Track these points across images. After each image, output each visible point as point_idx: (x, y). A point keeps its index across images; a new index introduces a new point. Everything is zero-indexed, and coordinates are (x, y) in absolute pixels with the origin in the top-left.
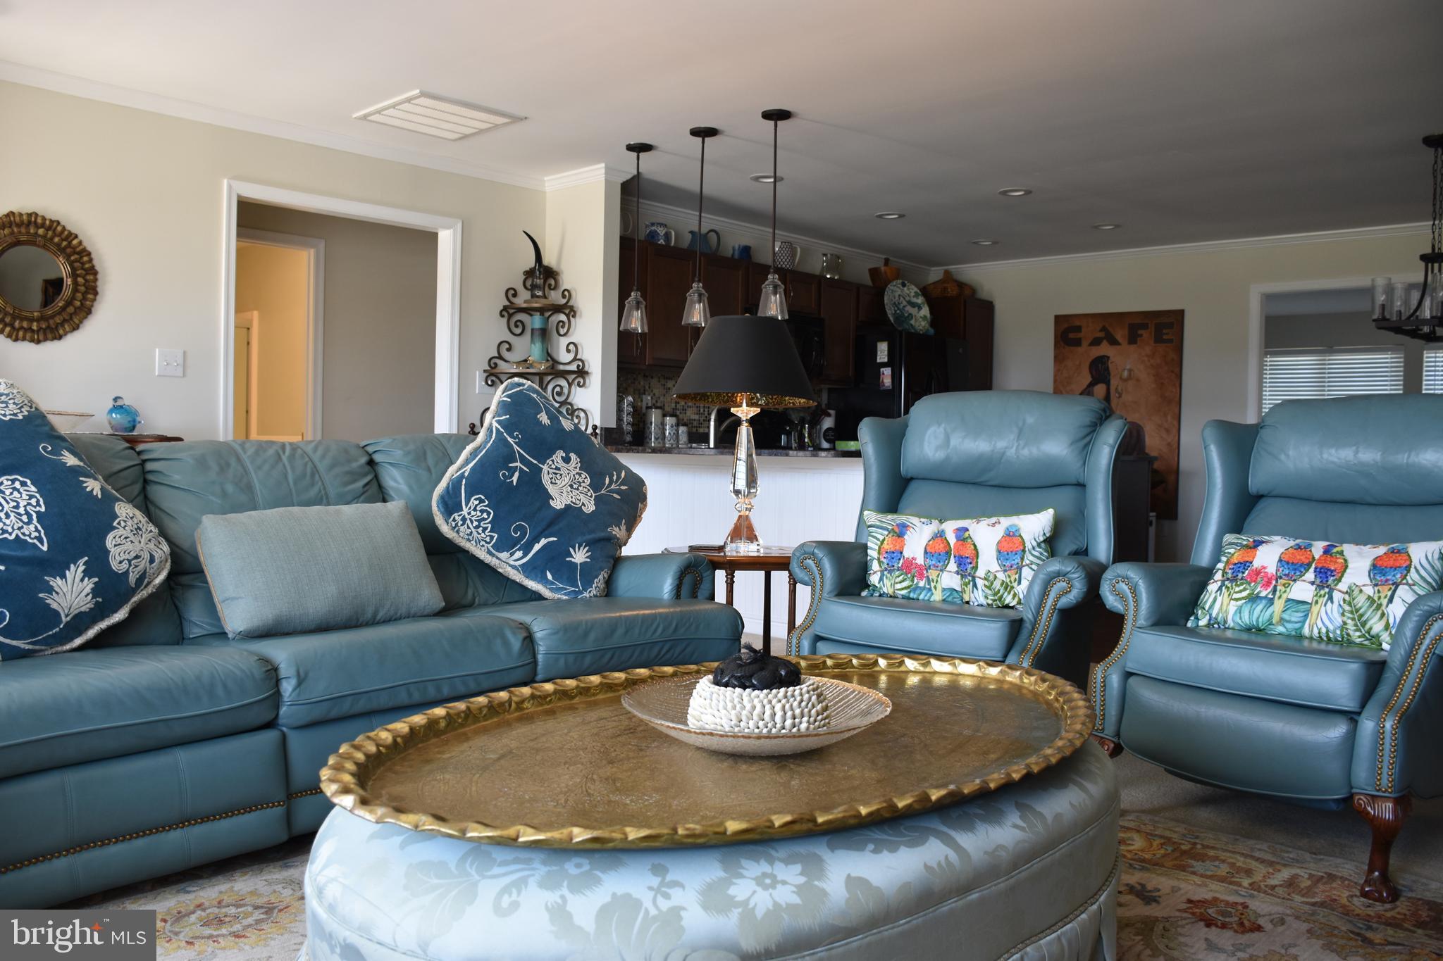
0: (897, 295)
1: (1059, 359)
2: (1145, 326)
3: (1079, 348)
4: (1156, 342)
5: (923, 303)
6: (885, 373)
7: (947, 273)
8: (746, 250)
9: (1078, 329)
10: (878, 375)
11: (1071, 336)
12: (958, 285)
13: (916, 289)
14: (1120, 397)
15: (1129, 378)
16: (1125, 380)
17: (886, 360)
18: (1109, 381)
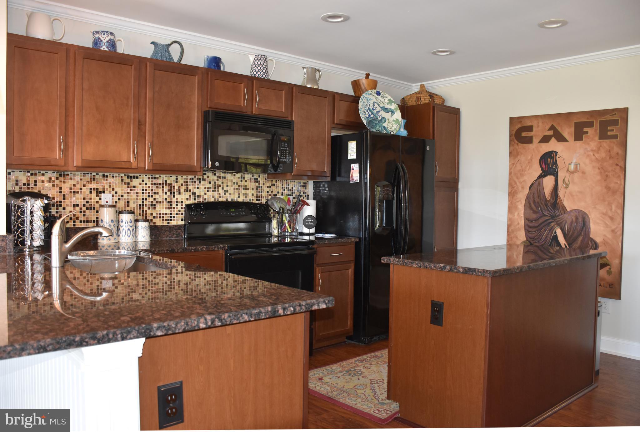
0: (372, 102)
1: (513, 154)
2: (590, 124)
3: (530, 145)
4: (600, 138)
5: (395, 109)
6: (354, 168)
7: (422, 86)
8: (216, 61)
9: (530, 128)
10: (349, 170)
11: (523, 134)
12: (430, 96)
13: (390, 98)
14: (567, 188)
15: (576, 171)
16: (572, 173)
17: (355, 157)
18: (557, 173)
